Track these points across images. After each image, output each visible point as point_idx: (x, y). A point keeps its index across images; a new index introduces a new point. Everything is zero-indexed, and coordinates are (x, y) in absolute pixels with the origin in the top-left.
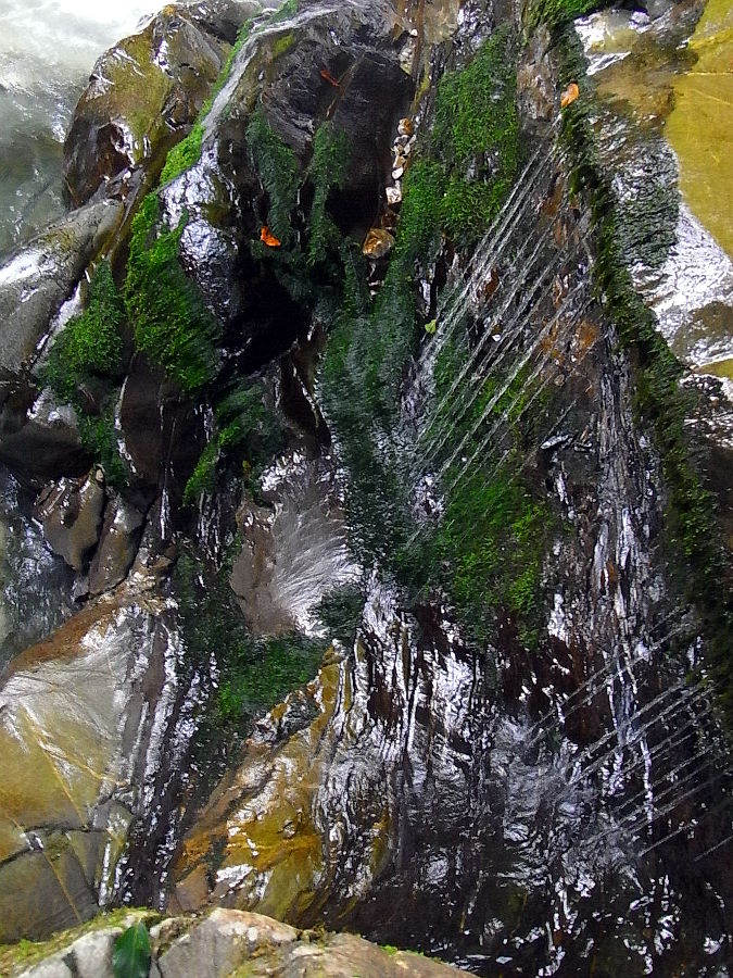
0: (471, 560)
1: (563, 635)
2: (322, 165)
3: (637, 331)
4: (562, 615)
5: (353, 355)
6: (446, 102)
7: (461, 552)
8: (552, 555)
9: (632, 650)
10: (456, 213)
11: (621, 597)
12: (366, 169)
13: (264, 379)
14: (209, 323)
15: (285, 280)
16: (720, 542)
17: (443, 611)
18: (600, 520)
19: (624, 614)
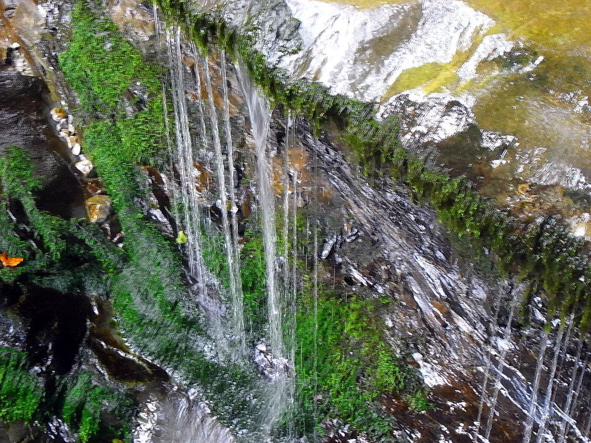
0: (335, 380)
1: (441, 381)
2: (13, 180)
3: (320, 105)
4: (429, 366)
5: (137, 300)
6: (75, 75)
7: (323, 380)
8: (389, 329)
9: (495, 348)
10: (140, 145)
11: (460, 318)
12: (50, 162)
13: (83, 367)
14: (8, 355)
15: (46, 283)
16: (493, 208)
17: (343, 435)
18: (403, 277)
19: (471, 328)
